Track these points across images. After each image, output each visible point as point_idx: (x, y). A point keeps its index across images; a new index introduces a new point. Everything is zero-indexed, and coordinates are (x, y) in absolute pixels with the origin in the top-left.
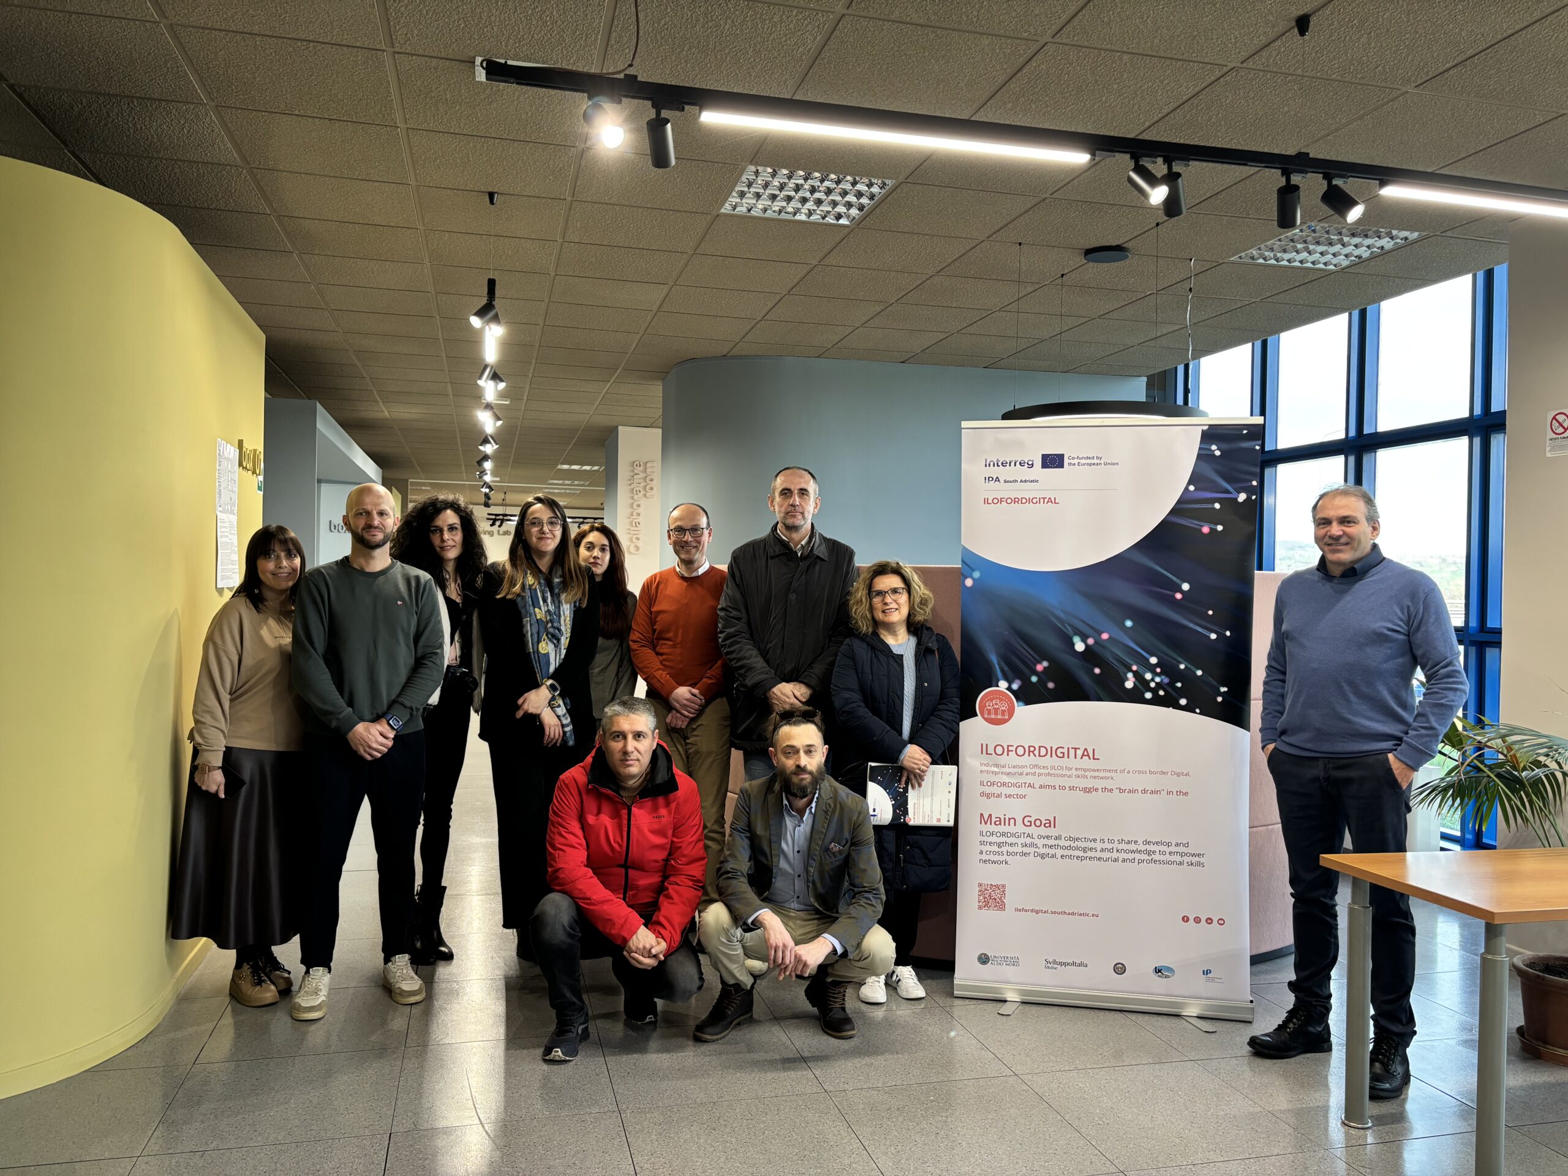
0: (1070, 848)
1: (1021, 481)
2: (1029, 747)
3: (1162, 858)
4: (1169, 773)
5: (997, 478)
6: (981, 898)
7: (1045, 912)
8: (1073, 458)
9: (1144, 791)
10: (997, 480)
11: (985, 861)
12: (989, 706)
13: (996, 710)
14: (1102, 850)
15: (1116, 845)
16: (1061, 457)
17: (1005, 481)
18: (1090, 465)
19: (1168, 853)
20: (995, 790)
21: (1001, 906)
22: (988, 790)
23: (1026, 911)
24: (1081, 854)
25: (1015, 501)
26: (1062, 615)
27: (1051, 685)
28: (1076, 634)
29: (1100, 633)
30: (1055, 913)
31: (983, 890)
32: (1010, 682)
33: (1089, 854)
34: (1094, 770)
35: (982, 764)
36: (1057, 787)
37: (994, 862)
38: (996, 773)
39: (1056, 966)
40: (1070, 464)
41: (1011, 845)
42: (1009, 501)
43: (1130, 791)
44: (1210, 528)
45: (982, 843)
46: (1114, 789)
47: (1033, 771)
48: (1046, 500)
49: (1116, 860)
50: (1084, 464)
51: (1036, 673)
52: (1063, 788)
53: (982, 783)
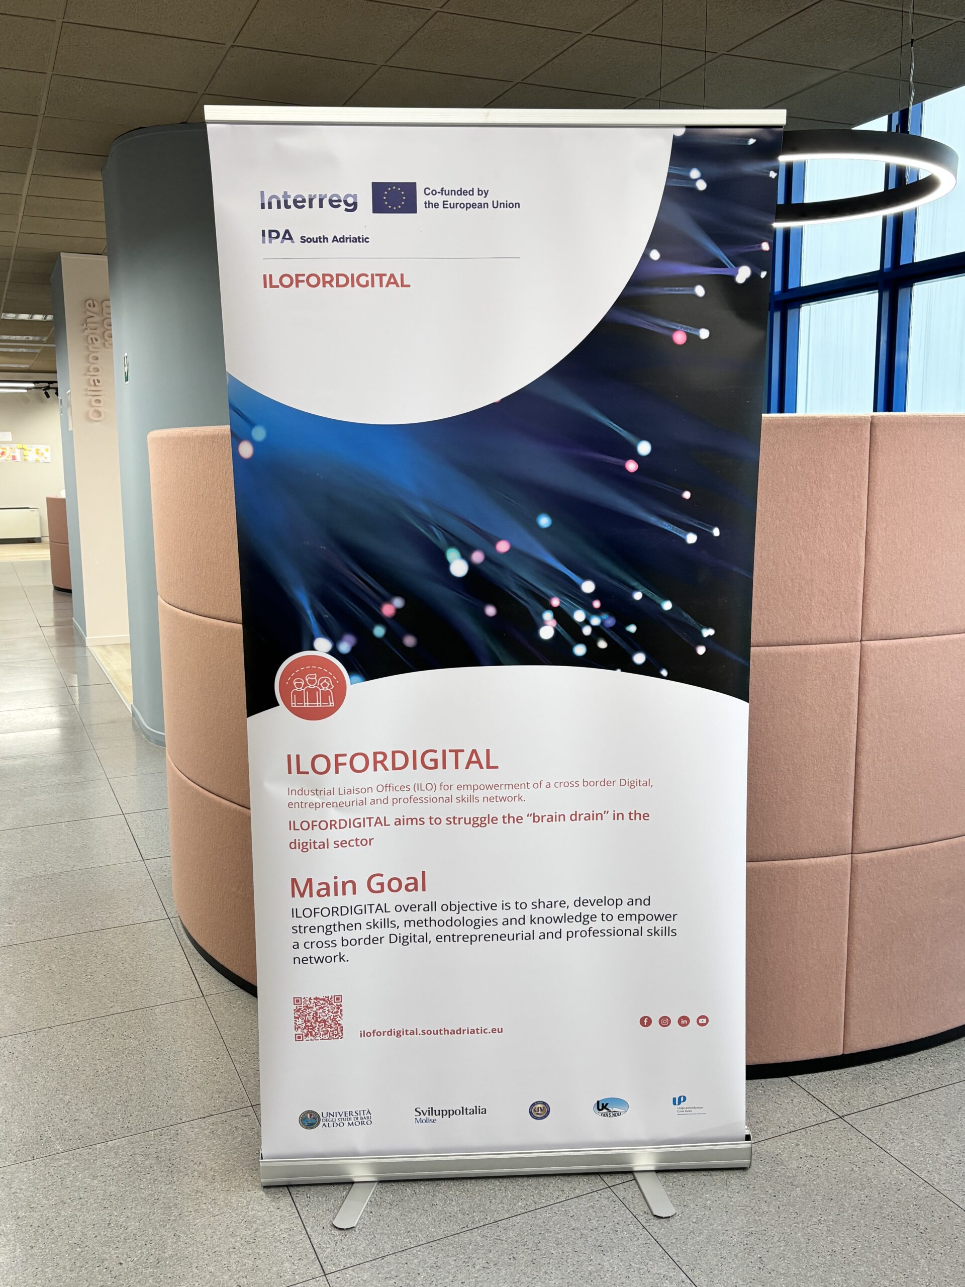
0: (452, 922)
1: (335, 239)
2: (375, 754)
3: (606, 925)
4: (617, 783)
5: (287, 232)
6: (300, 1021)
7: (412, 1033)
8: (434, 193)
9: (575, 817)
10: (288, 236)
11: (303, 961)
12: (299, 686)
13: (312, 693)
14: (507, 922)
15: (528, 912)
16: (410, 188)
17: (304, 240)
18: (467, 206)
19: (615, 918)
20: (317, 835)
21: (335, 1030)
22: (304, 836)
23: (379, 1034)
24: (469, 931)
25: (326, 280)
26: (423, 509)
27: (409, 641)
28: (451, 545)
29: (493, 541)
30: (429, 1032)
31: (301, 1007)
32: (335, 640)
33: (484, 930)
34: (489, 787)
35: (290, 792)
36: (427, 821)
37: (319, 960)
38: (315, 806)
39: (434, 1117)
40: (427, 204)
41: (348, 927)
42: (313, 280)
43: (551, 819)
44: (687, 334)
45: (297, 930)
46: (524, 817)
47: (382, 796)
48: (385, 280)
49: (530, 936)
50: (454, 206)
51: (381, 620)
52: (437, 821)
53: (292, 826)
